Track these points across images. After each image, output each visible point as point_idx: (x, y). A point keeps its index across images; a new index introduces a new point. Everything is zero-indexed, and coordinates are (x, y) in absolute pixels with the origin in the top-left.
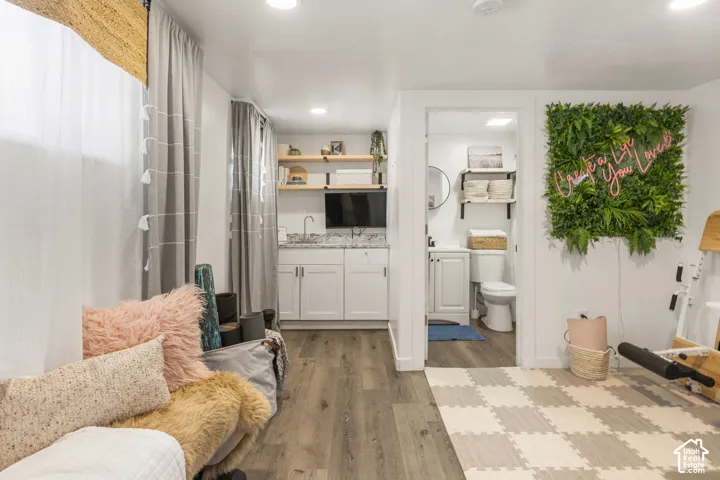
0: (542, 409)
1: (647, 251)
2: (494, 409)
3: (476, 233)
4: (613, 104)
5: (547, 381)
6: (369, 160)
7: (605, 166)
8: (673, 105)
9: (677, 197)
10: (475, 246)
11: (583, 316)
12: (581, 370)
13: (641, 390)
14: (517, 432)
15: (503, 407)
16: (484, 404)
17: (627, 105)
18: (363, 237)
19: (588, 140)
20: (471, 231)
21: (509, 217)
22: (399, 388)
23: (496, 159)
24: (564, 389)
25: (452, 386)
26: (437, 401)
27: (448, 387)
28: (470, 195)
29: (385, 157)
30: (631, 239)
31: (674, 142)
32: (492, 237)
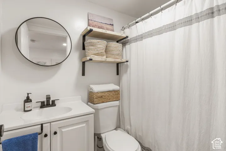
20: (92, 86)
21: (118, 74)
23: (110, 27)
28: (91, 54)
32: (109, 91)
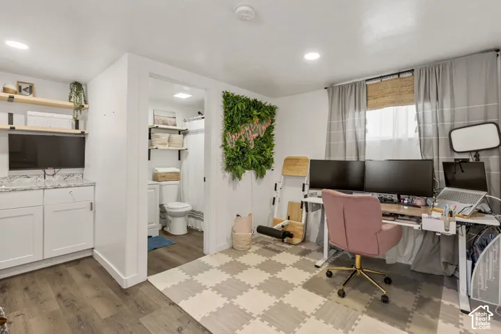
0: (237, 277)
1: (263, 177)
2: (214, 289)
3: (161, 170)
4: (252, 98)
5: (228, 259)
6: (69, 107)
7: (248, 132)
8: (272, 105)
9: (272, 150)
10: (160, 179)
11: (238, 216)
12: (241, 246)
13: (267, 248)
14: (235, 298)
15: (217, 285)
16: (205, 288)
17: (258, 100)
18: (57, 177)
19: (243, 116)
20: (156, 168)
21: (179, 159)
22: (135, 302)
23: (173, 120)
24: (238, 260)
25: (176, 283)
26: (174, 300)
27: (174, 286)
28: (156, 144)
29: (86, 106)
30: (257, 171)
31: (272, 123)
